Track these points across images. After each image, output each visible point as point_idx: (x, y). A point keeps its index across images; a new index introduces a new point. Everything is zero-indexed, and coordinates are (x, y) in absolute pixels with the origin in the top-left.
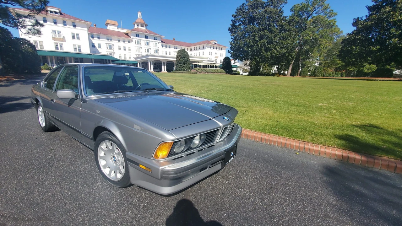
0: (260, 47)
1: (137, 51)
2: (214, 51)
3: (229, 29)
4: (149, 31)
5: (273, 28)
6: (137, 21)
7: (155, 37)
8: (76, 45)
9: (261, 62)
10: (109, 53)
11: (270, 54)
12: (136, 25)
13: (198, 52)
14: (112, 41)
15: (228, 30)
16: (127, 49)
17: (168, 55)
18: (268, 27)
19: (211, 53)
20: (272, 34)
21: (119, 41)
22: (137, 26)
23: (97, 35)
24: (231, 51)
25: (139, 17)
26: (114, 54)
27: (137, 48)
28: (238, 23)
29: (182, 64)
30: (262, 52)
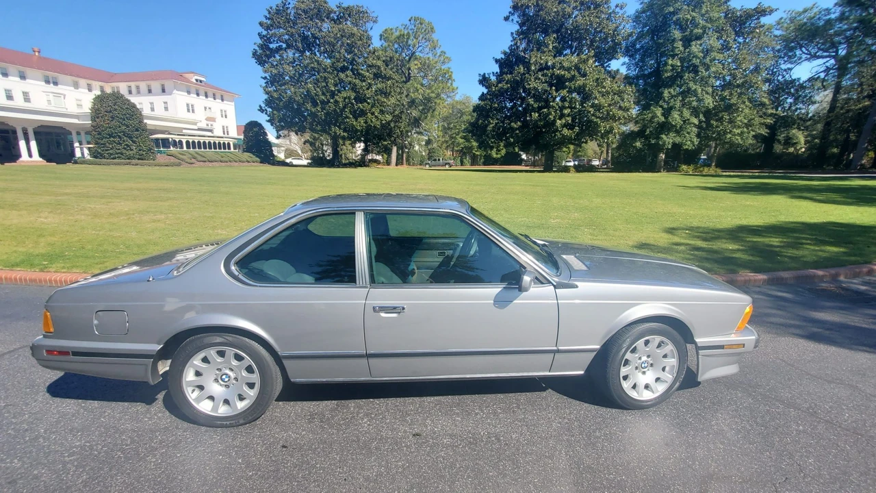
0: (341, 105)
2: (200, 102)
3: (255, 54)
13: (145, 99)
15: (251, 55)
17: (19, 101)
19: (192, 105)
24: (268, 109)
28: (277, 43)
29: (120, 137)
30: (347, 117)
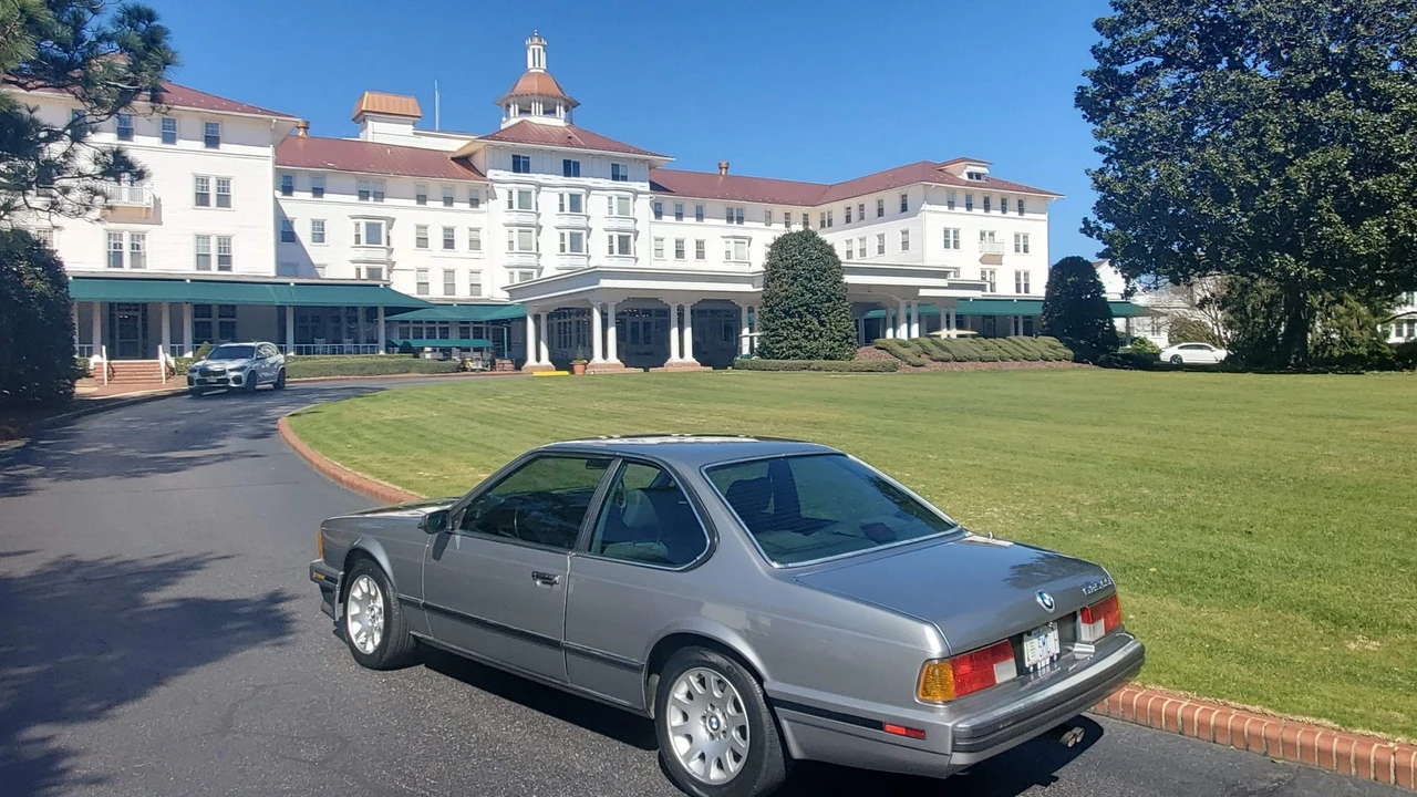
0: (1303, 191)
1: (516, 249)
2: (970, 223)
3: (1081, 99)
4: (583, 133)
5: (1383, 77)
6: (523, 85)
7: (615, 167)
8: (208, 237)
9: (1327, 285)
10: (363, 268)
11: (1383, 232)
12: (514, 109)
13: (871, 232)
14: (387, 201)
15: (1073, 101)
16: (461, 240)
17: (690, 263)
18: (1346, 74)
19: (956, 232)
20: (1377, 110)
21: (422, 199)
22: (521, 111)
23: (311, 173)
24: (1104, 226)
25: (530, 65)
26: (390, 271)
27: (516, 229)
28: (1137, 59)
29: (801, 316)
30: (1323, 223)
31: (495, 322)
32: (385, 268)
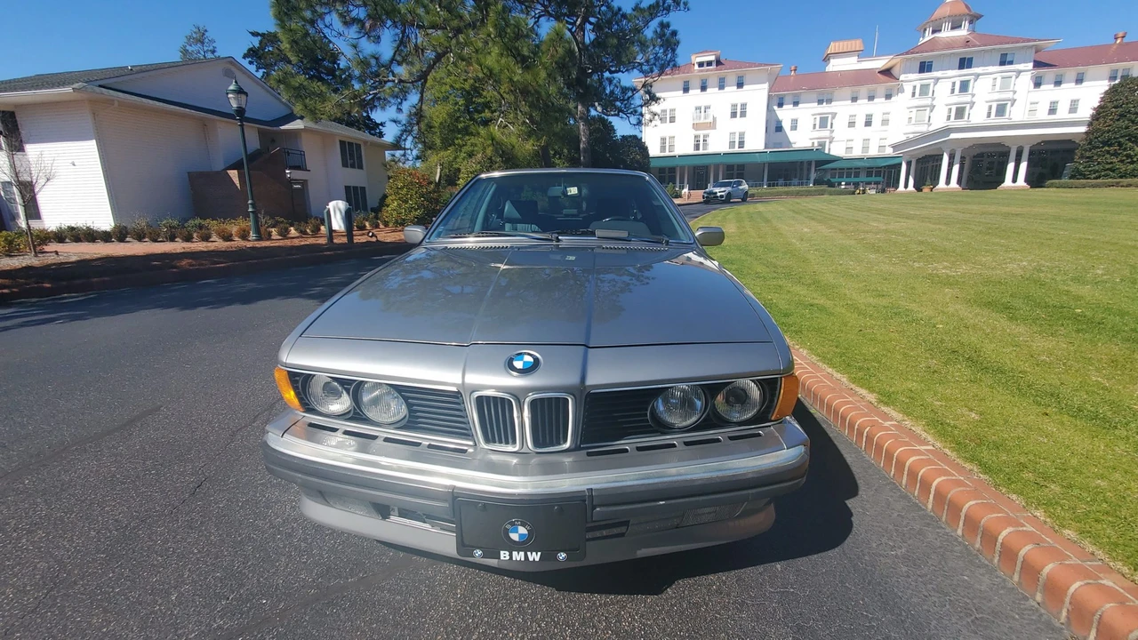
1: (913, 122)
4: (980, 36)
6: (939, 13)
7: (1004, 56)
8: (735, 133)
10: (816, 141)
12: (929, 31)
14: (834, 103)
16: (876, 121)
21: (855, 99)
22: (934, 32)
23: (794, 95)
26: (830, 142)
27: (915, 110)
29: (1120, 145)
31: (889, 166)
32: (828, 141)
